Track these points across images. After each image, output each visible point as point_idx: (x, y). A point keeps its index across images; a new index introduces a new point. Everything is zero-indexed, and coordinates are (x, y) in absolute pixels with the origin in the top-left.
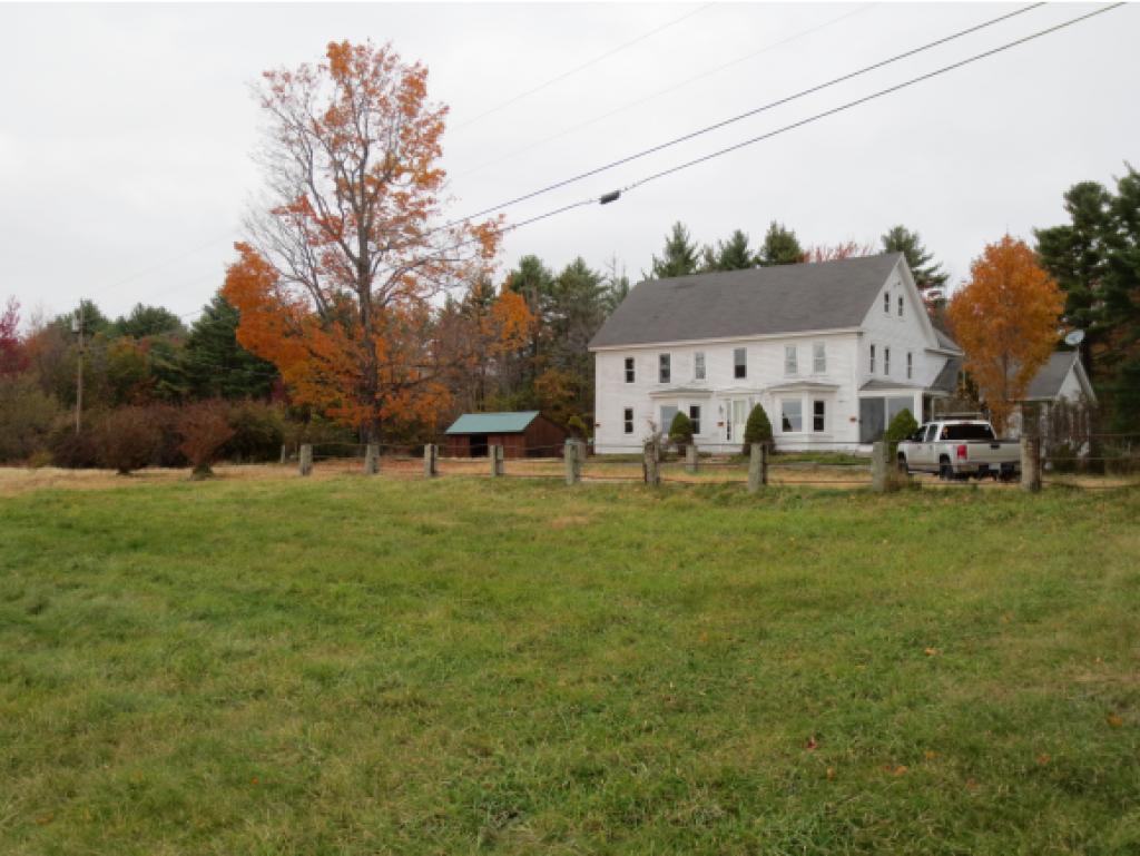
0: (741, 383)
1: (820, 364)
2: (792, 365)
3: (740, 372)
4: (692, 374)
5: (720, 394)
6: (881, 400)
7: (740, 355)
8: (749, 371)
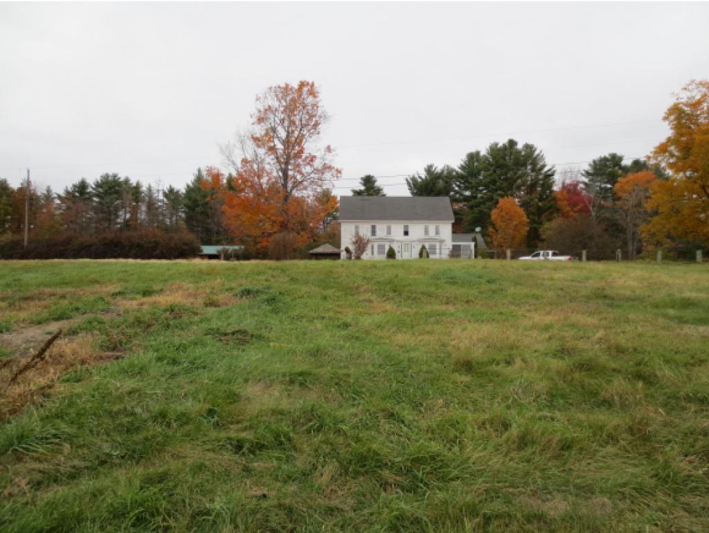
0: (406, 237)
1: (437, 233)
2: (426, 232)
3: (406, 233)
4: (385, 233)
5: (398, 241)
6: (460, 246)
7: (406, 227)
8: (410, 233)
